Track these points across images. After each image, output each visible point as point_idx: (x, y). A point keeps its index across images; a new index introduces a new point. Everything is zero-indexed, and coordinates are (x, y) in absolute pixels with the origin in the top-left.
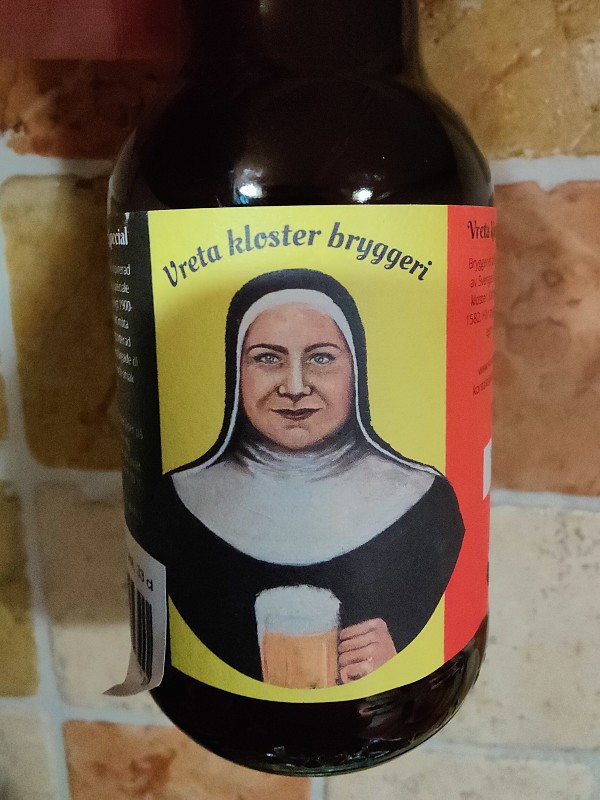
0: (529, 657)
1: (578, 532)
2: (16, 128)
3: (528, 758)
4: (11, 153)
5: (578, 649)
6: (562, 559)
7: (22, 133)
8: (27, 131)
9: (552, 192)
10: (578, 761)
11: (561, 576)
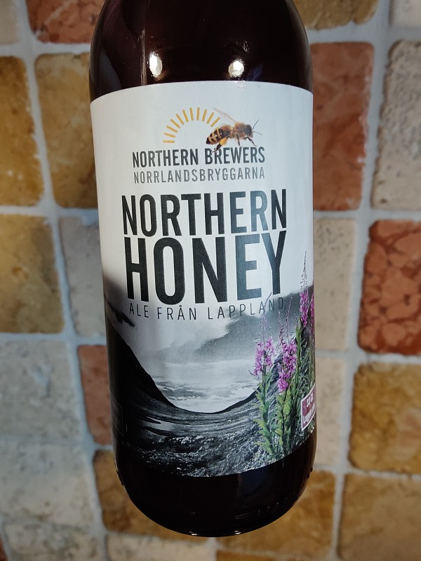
1: (328, 230)
2: (42, 30)
4: (40, 43)
5: (332, 294)
6: (321, 246)
7: (45, 33)
8: (47, 30)
10: (337, 357)
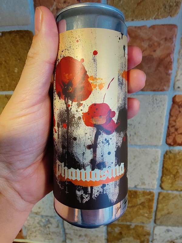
0: (147, 126)
3: (147, 148)
9: (150, 28)
10: (157, 148)
11: (153, 109)
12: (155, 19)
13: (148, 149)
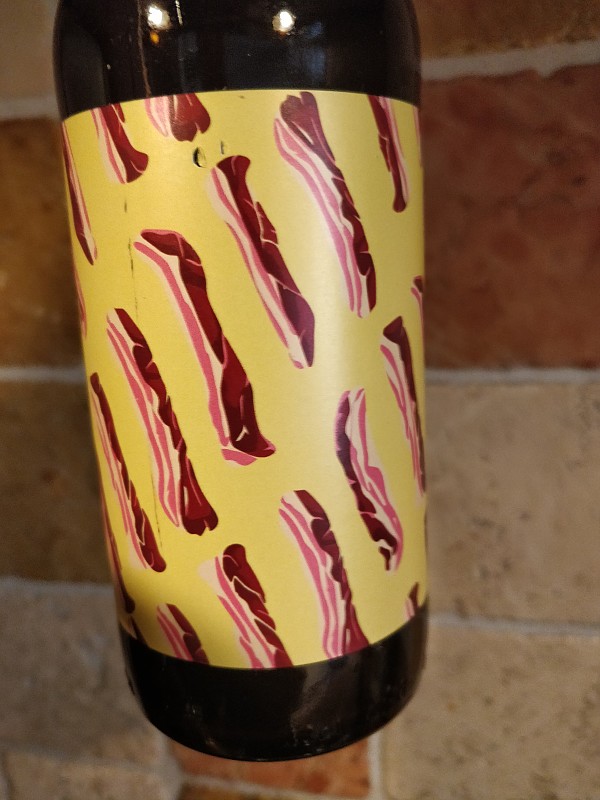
12: (571, 39)
13: (571, 640)
